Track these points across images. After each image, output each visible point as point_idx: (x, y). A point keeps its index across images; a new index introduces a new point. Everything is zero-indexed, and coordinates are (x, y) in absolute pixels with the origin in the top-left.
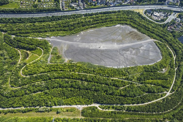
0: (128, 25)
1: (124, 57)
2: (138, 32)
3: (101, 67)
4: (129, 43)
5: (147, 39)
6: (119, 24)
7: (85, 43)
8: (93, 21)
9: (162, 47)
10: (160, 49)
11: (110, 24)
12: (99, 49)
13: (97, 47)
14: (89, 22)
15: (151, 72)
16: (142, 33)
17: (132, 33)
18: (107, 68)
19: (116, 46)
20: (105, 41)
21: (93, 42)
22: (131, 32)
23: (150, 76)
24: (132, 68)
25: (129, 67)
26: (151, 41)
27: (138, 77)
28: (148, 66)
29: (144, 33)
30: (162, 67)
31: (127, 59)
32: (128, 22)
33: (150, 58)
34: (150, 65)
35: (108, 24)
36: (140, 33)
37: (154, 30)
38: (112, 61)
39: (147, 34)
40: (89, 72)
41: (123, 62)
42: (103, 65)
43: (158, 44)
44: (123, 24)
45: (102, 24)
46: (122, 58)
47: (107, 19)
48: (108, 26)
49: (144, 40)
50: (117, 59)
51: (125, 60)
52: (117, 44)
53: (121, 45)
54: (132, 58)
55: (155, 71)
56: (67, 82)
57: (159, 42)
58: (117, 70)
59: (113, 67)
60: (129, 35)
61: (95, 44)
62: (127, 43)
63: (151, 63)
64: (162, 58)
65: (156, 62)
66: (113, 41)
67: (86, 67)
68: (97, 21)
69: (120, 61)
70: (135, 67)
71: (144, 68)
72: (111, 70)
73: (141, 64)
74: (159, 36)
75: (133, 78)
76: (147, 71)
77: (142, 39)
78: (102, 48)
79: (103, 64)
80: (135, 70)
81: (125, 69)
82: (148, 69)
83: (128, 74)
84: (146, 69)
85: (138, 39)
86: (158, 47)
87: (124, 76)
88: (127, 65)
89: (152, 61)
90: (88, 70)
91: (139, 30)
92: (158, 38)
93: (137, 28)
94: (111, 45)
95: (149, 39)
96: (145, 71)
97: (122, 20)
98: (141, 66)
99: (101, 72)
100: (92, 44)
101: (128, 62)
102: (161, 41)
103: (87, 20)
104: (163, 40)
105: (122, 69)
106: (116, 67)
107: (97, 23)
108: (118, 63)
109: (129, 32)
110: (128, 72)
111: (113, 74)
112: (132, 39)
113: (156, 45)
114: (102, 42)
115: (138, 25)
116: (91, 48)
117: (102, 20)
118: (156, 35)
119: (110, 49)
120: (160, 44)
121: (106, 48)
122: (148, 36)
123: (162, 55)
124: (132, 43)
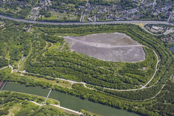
0: (124, 33)
1: (113, 54)
2: (131, 39)
3: (93, 58)
4: (120, 45)
5: (136, 45)
6: (117, 32)
7: (88, 42)
8: (99, 29)
9: (148, 51)
10: (145, 53)
11: (110, 31)
12: (96, 46)
13: (95, 45)
14: (96, 29)
15: (132, 68)
16: (134, 40)
17: (126, 39)
18: (98, 59)
19: (109, 46)
20: (102, 42)
21: (93, 42)
22: (124, 38)
23: (130, 70)
24: (117, 63)
25: (114, 61)
26: (139, 46)
27: (120, 69)
28: (130, 63)
29: (135, 40)
30: (142, 66)
31: (115, 56)
32: (125, 32)
33: (134, 58)
34: (132, 62)
35: (108, 31)
36: (132, 39)
37: (146, 39)
38: (103, 55)
39: (138, 40)
40: (84, 60)
41: (111, 57)
42: (95, 58)
43: (145, 49)
44: (120, 32)
45: (104, 31)
46: (111, 55)
47: (109, 28)
48: (108, 33)
49: (134, 45)
50: (107, 55)
51: (113, 56)
52: (110, 45)
53: (113, 46)
54: (119, 56)
55: (135, 68)
56: (68, 64)
57: (146, 48)
58: (104, 62)
59: (102, 60)
60: (122, 40)
61: (94, 43)
62: (118, 45)
63: (134, 61)
64: (145, 59)
65: (138, 62)
66: (108, 42)
67: (83, 57)
68: (101, 29)
69: (109, 57)
70: (119, 62)
71: (127, 64)
72: (100, 61)
73: (125, 61)
74: (148, 43)
75: (116, 70)
76: (128, 67)
77: (132, 44)
78: (98, 46)
79: (95, 56)
80: (118, 64)
81: (110, 62)
82: (129, 65)
83: (112, 66)
84: (128, 65)
85: (129, 44)
86: (145, 51)
87: (109, 67)
88: (113, 60)
89: (135, 60)
90: (84, 59)
91: (132, 38)
92: (147, 44)
93: (131, 36)
94: (106, 45)
95: (139, 44)
96: (127, 66)
97: (120, 30)
98: (125, 62)
99: (92, 61)
100: (92, 43)
101: (115, 58)
102: (149, 47)
103: (95, 28)
104: (151, 47)
105: (108, 62)
106: (104, 60)
107: (101, 30)
108: (107, 58)
109: (123, 38)
110: (113, 65)
111: (100, 64)
112: (124, 43)
113: (144, 49)
114: (99, 42)
115: (133, 34)
116: (90, 45)
117: (105, 28)
118: (147, 42)
119: (104, 47)
120: (146, 49)
121: (101, 47)
122: (139, 42)
123: (146, 57)
124: (123, 45)
